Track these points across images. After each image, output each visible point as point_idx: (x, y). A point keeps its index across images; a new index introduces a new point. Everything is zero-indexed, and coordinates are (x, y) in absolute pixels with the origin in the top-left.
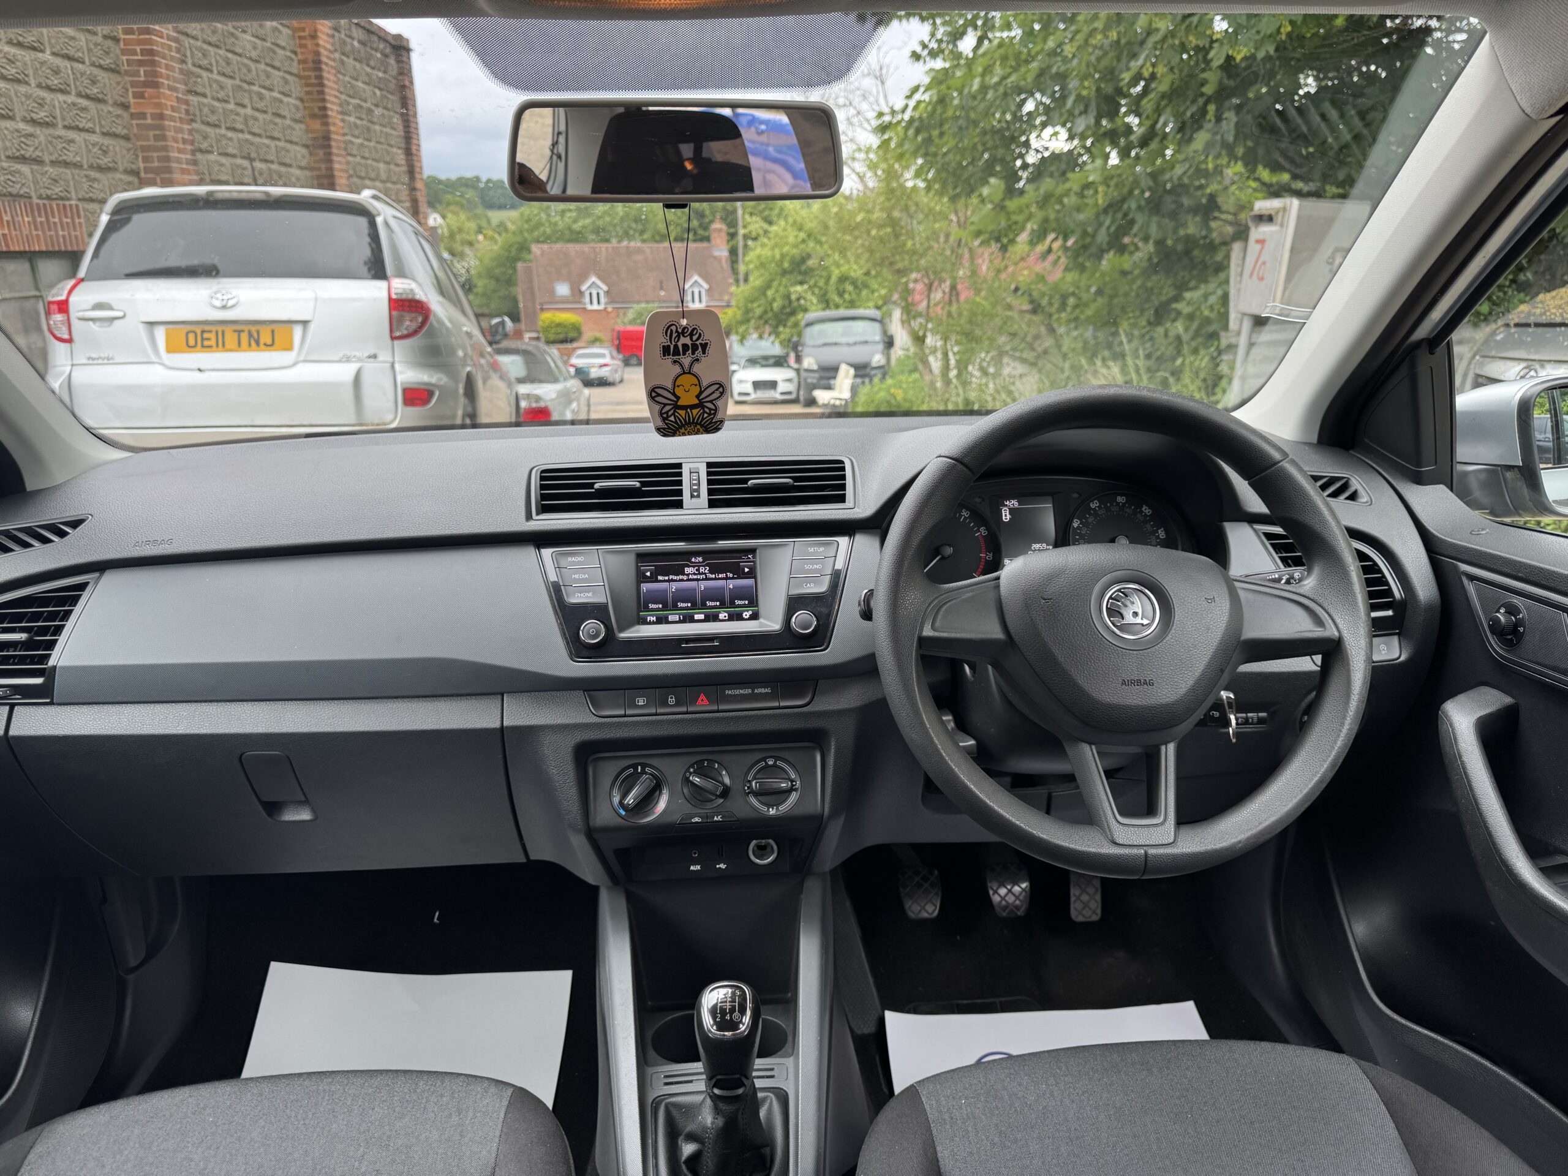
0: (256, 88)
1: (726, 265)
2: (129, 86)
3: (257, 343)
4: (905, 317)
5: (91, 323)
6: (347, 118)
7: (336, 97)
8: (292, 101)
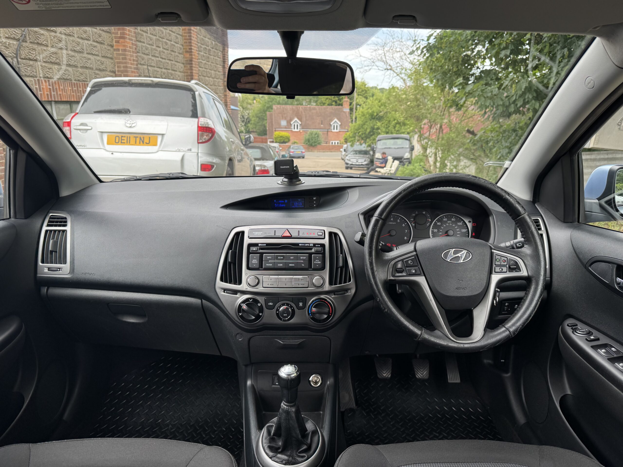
0: (165, 40)
1: (348, 115)
2: (114, 38)
3: (143, 142)
4: (419, 139)
5: (79, 131)
6: (200, 53)
7: (196, 44)
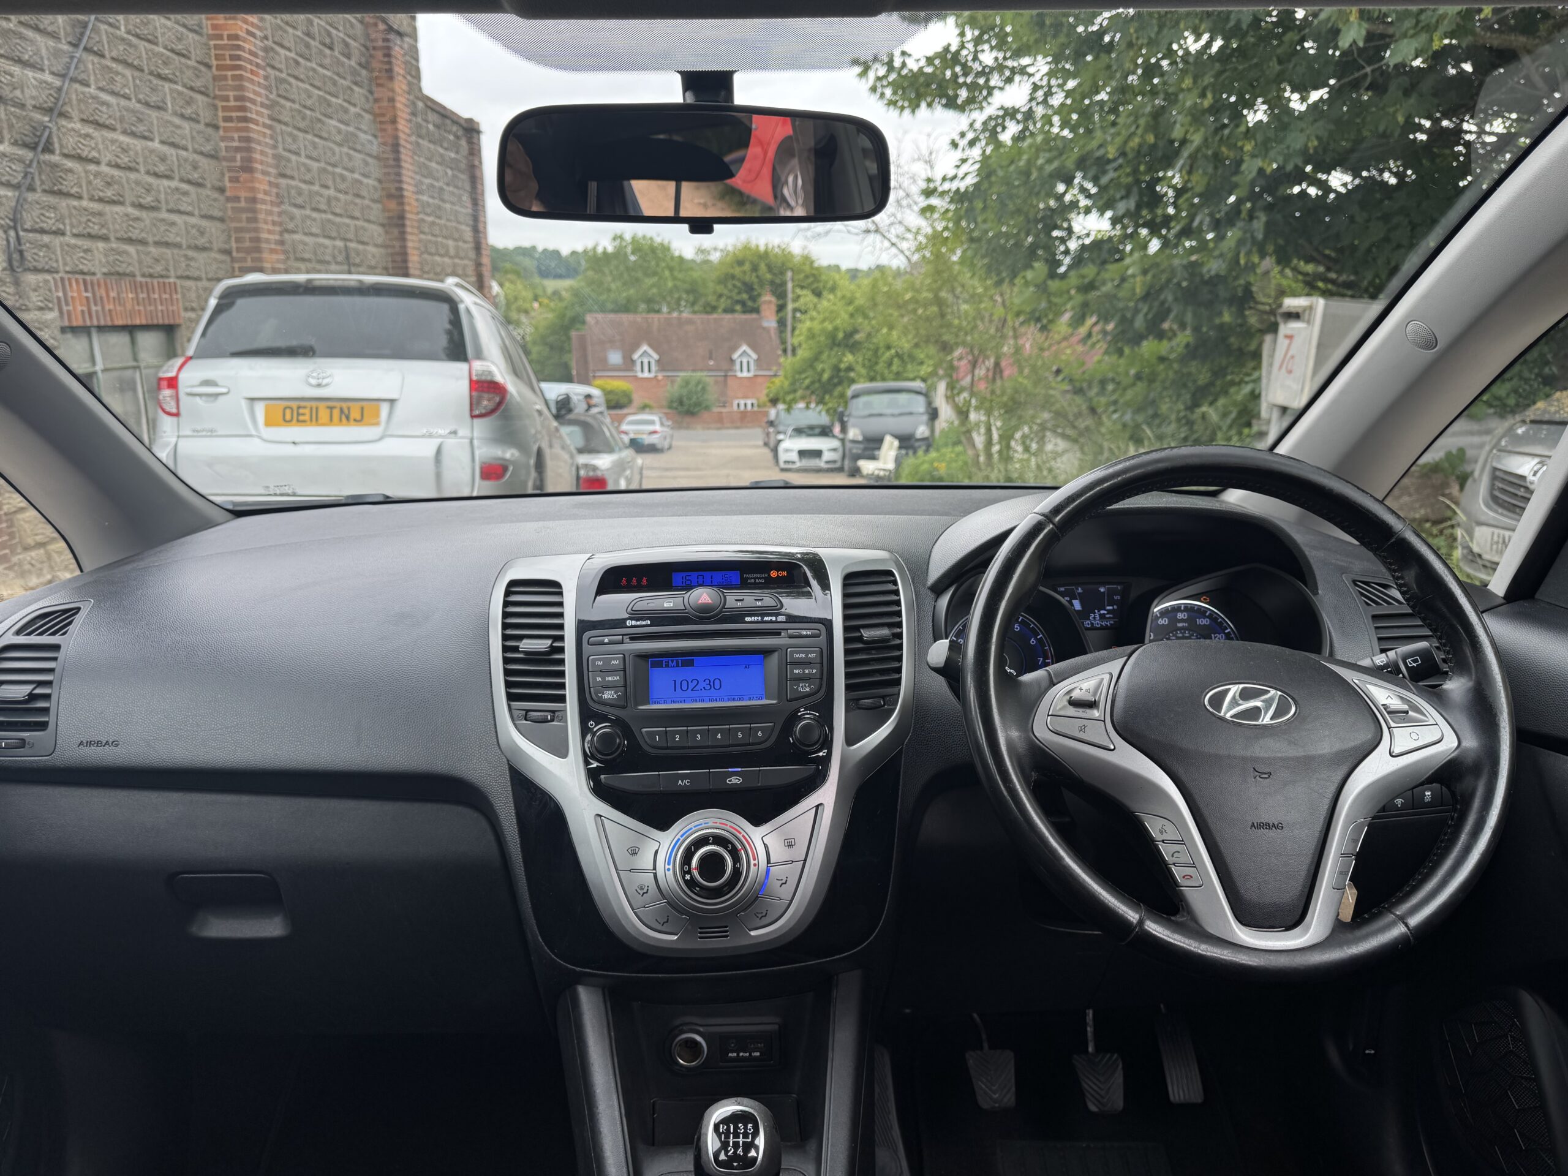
0: (338, 170)
1: (774, 334)
2: (226, 171)
3: (348, 418)
4: (949, 393)
5: (198, 399)
6: (421, 197)
7: (411, 177)
8: (371, 182)
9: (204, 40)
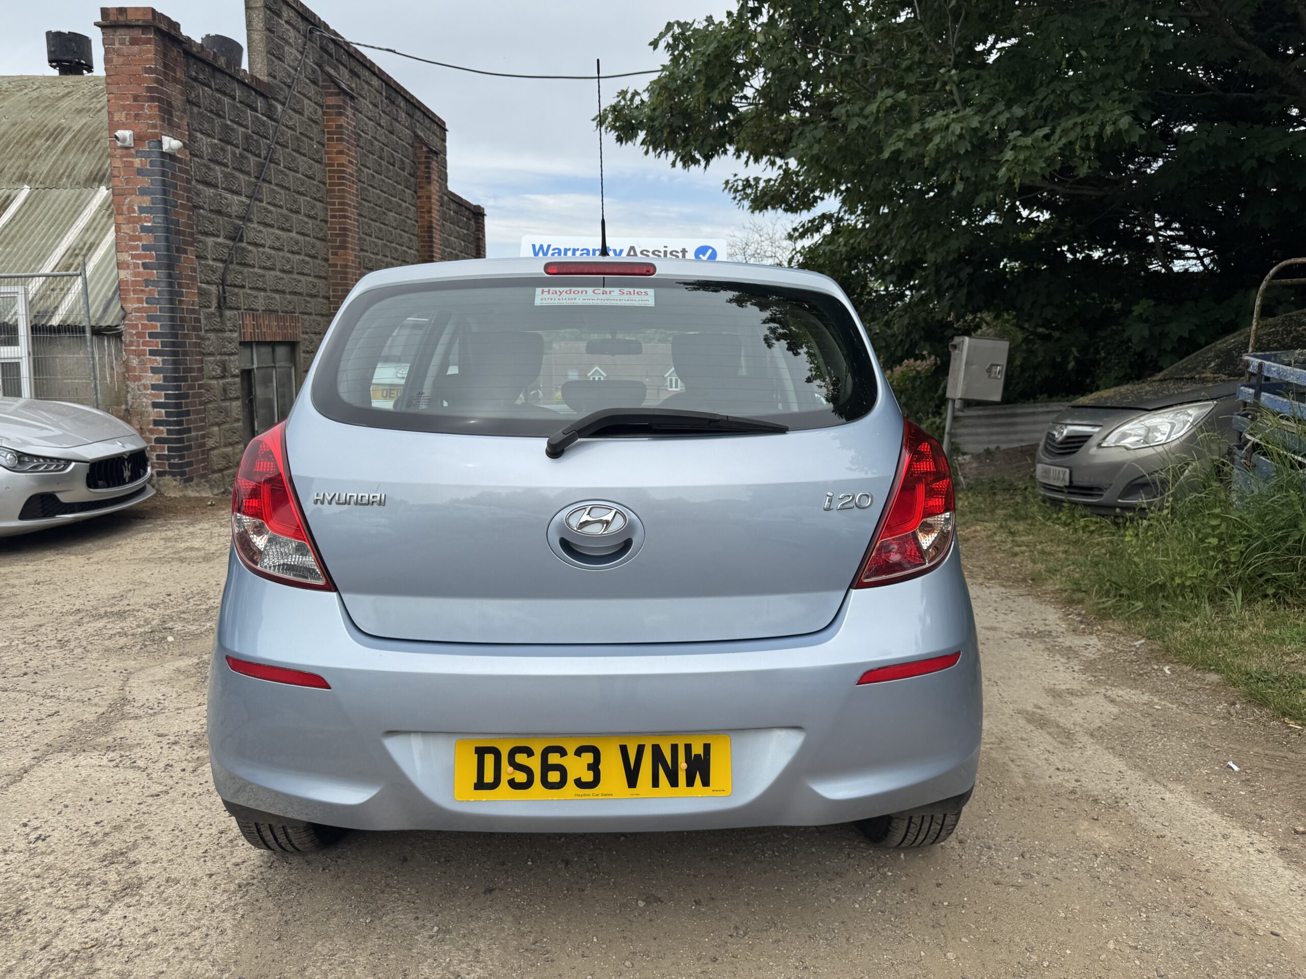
2: (330, 248)
7: (439, 249)
9: (323, 167)
